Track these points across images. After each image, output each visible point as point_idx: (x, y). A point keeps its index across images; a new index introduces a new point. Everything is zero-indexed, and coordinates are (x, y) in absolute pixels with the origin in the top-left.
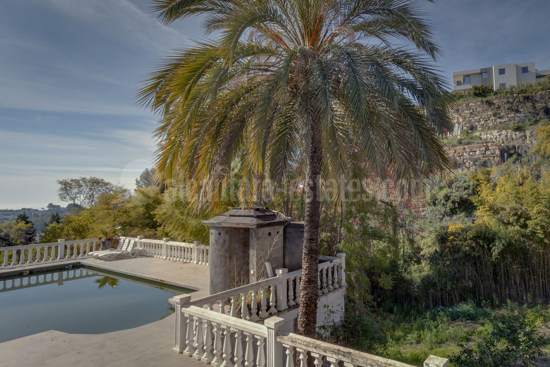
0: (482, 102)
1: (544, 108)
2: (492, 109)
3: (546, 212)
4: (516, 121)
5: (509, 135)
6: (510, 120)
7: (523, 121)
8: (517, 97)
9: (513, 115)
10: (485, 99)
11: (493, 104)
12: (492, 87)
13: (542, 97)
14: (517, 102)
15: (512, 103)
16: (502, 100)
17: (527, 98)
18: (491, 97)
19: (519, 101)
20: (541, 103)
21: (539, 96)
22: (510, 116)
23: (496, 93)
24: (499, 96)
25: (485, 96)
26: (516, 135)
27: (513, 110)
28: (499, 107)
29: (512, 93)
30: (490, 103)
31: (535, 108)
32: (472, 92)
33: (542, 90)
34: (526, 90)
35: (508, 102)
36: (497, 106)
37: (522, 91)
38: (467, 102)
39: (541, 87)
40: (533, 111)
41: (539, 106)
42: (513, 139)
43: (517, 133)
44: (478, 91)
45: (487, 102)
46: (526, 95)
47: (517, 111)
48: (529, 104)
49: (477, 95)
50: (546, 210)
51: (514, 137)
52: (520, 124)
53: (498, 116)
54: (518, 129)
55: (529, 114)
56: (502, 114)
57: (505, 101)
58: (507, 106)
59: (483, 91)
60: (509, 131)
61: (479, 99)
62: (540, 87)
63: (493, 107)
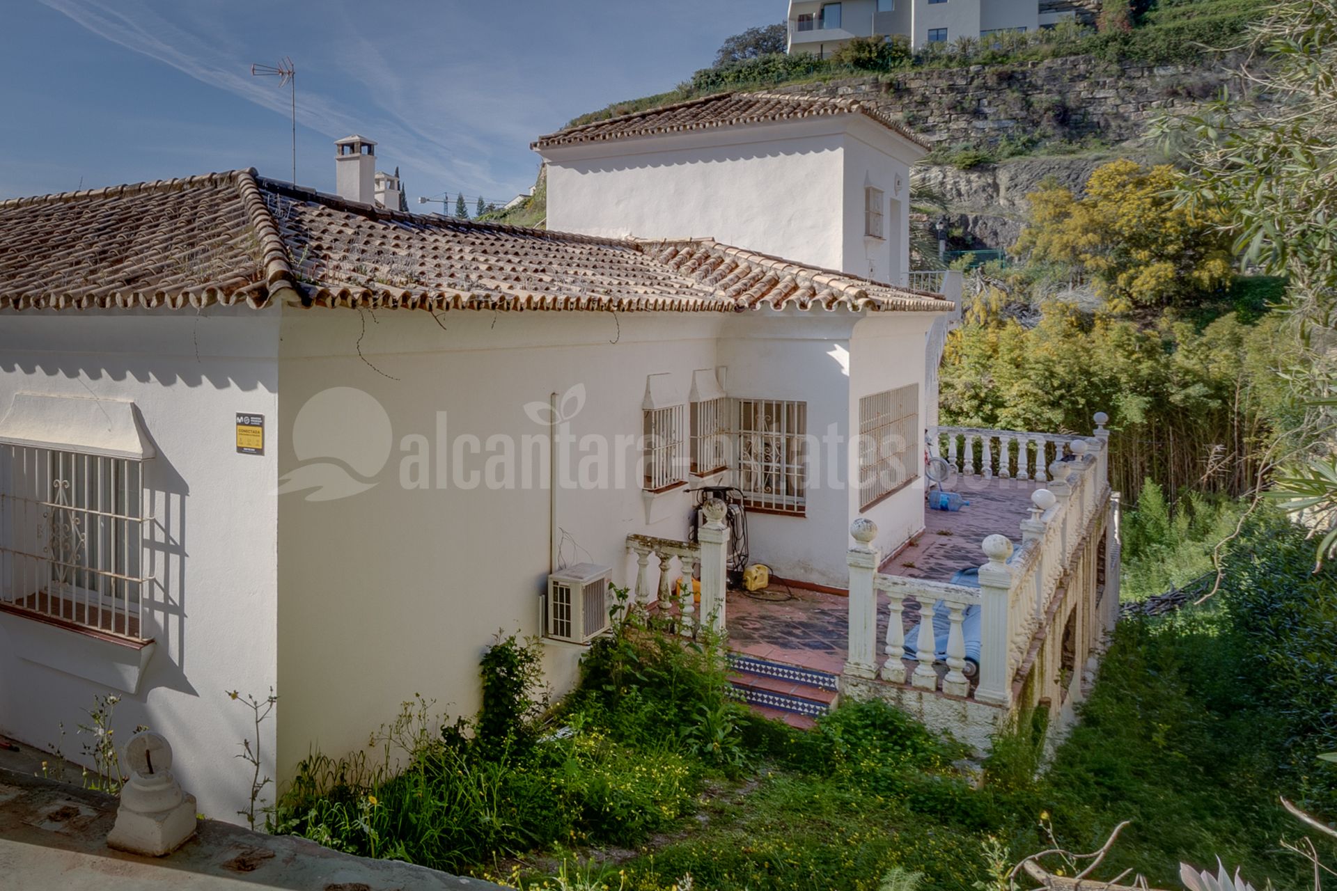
0: (876, 84)
1: (1053, 107)
2: (904, 107)
3: (1035, 394)
4: (973, 142)
5: (949, 182)
6: (953, 139)
7: (993, 143)
8: (978, 73)
9: (963, 124)
10: (884, 78)
11: (909, 91)
12: (908, 43)
13: (1052, 76)
14: (979, 88)
15: (963, 91)
16: (934, 82)
17: (1008, 79)
18: (903, 73)
19: (985, 86)
20: (1049, 92)
21: (1042, 73)
22: (953, 126)
23: (918, 61)
24: (926, 69)
25: (885, 69)
26: (969, 182)
27: (964, 111)
28: (925, 102)
29: (965, 62)
30: (898, 90)
31: (1028, 105)
32: (848, 56)
33: (1055, 55)
34: (1006, 55)
35: (952, 88)
36: (918, 98)
37: (994, 59)
38: (831, 83)
39: (1053, 46)
40: (1024, 113)
41: (1041, 100)
42: (959, 194)
43: (974, 177)
44: (865, 55)
45: (890, 85)
46: (1007, 68)
47: (978, 114)
48: (1012, 96)
49: (860, 64)
50: (1035, 391)
51: (963, 188)
52: (983, 152)
53: (920, 125)
54: (977, 165)
55: (1011, 124)
56: (931, 120)
57: (944, 84)
58: (947, 99)
59: (881, 54)
60: (951, 171)
61: (869, 76)
62: (1046, 48)
63: (906, 100)
